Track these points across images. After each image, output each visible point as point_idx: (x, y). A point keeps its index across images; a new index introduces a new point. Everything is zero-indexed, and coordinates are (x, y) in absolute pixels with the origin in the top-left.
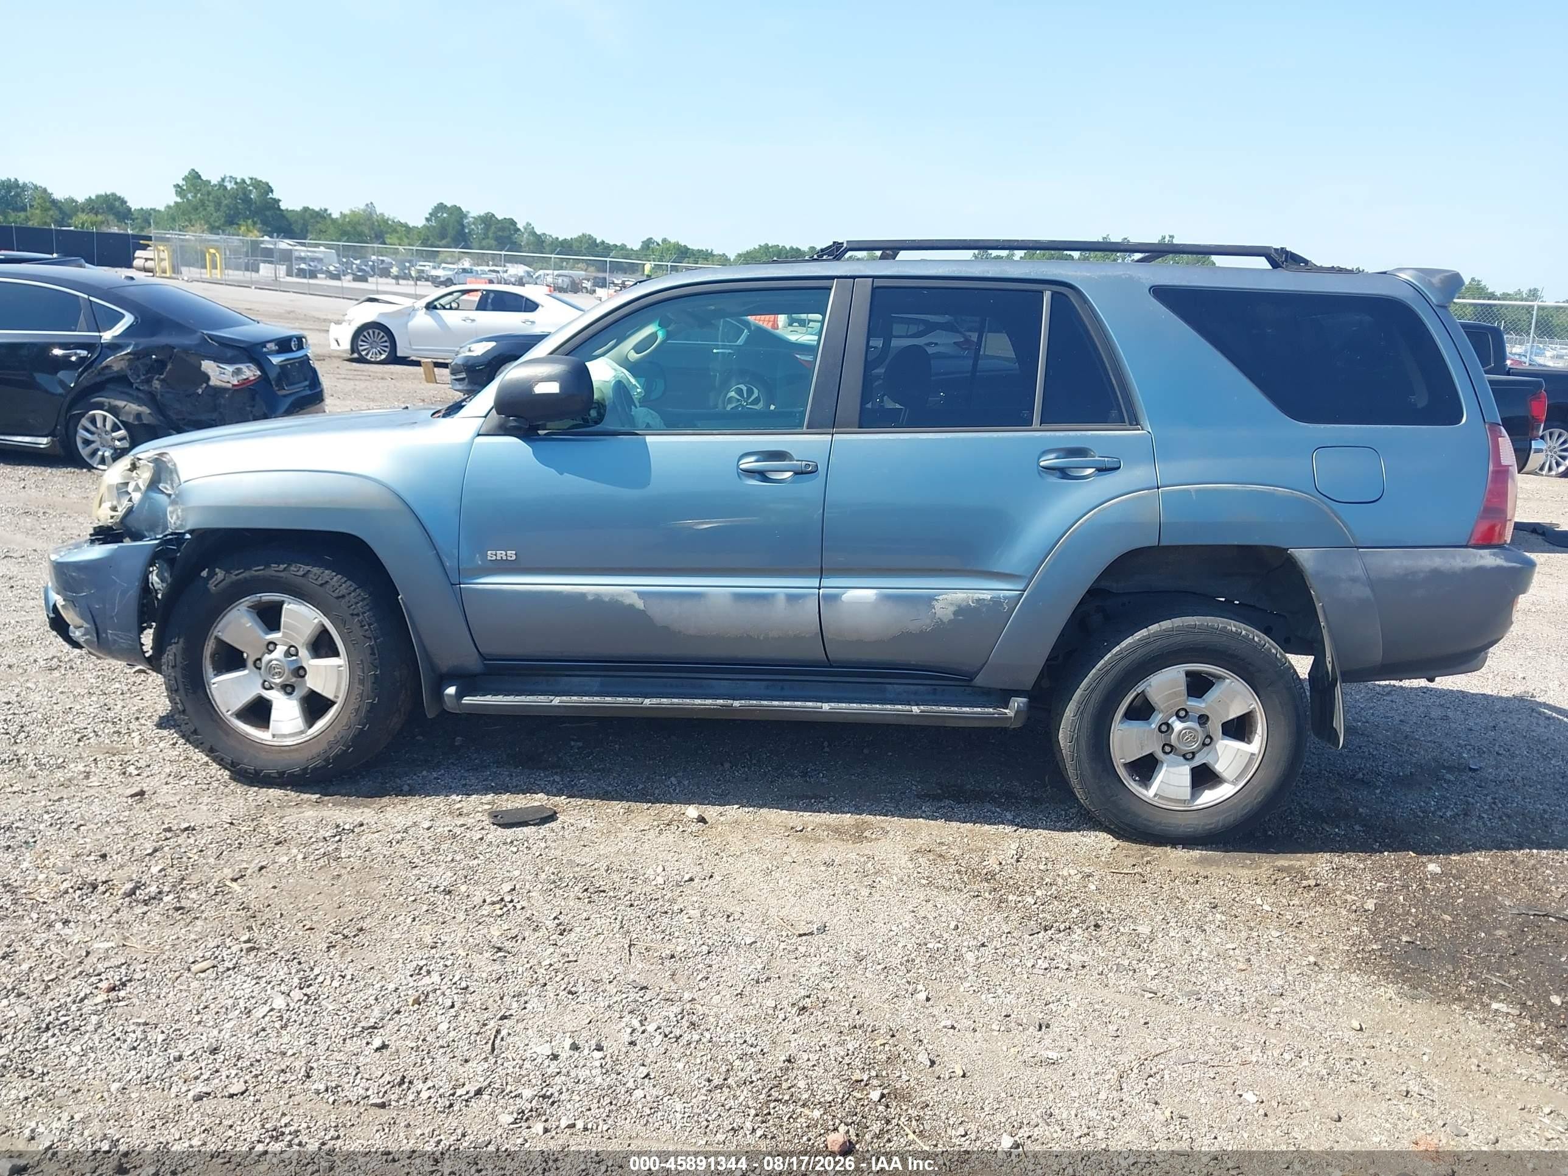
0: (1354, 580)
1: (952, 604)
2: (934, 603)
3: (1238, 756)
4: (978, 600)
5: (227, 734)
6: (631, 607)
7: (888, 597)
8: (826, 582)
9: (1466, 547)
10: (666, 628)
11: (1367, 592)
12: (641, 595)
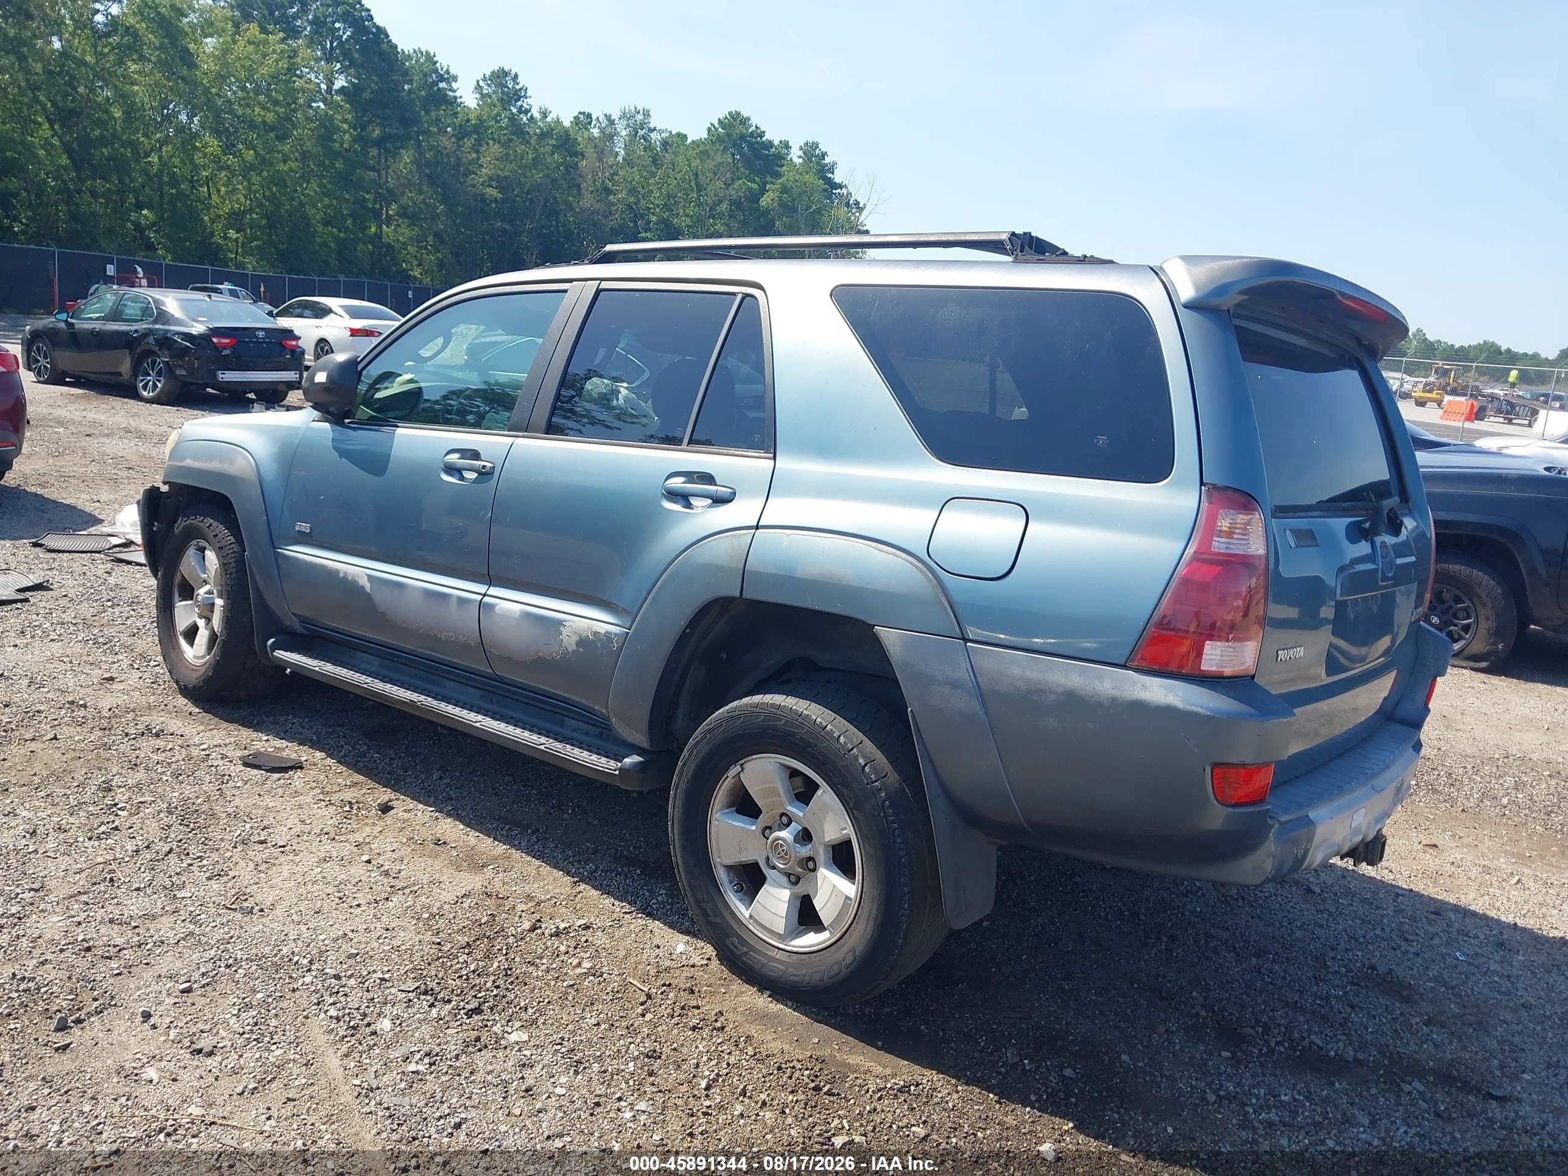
0: (955, 685)
1: (575, 633)
2: (562, 629)
3: (833, 896)
4: (595, 633)
5: (174, 649)
6: (363, 587)
7: (528, 615)
8: (493, 591)
9: (1124, 666)
10: (383, 614)
11: (974, 706)
12: (369, 577)
